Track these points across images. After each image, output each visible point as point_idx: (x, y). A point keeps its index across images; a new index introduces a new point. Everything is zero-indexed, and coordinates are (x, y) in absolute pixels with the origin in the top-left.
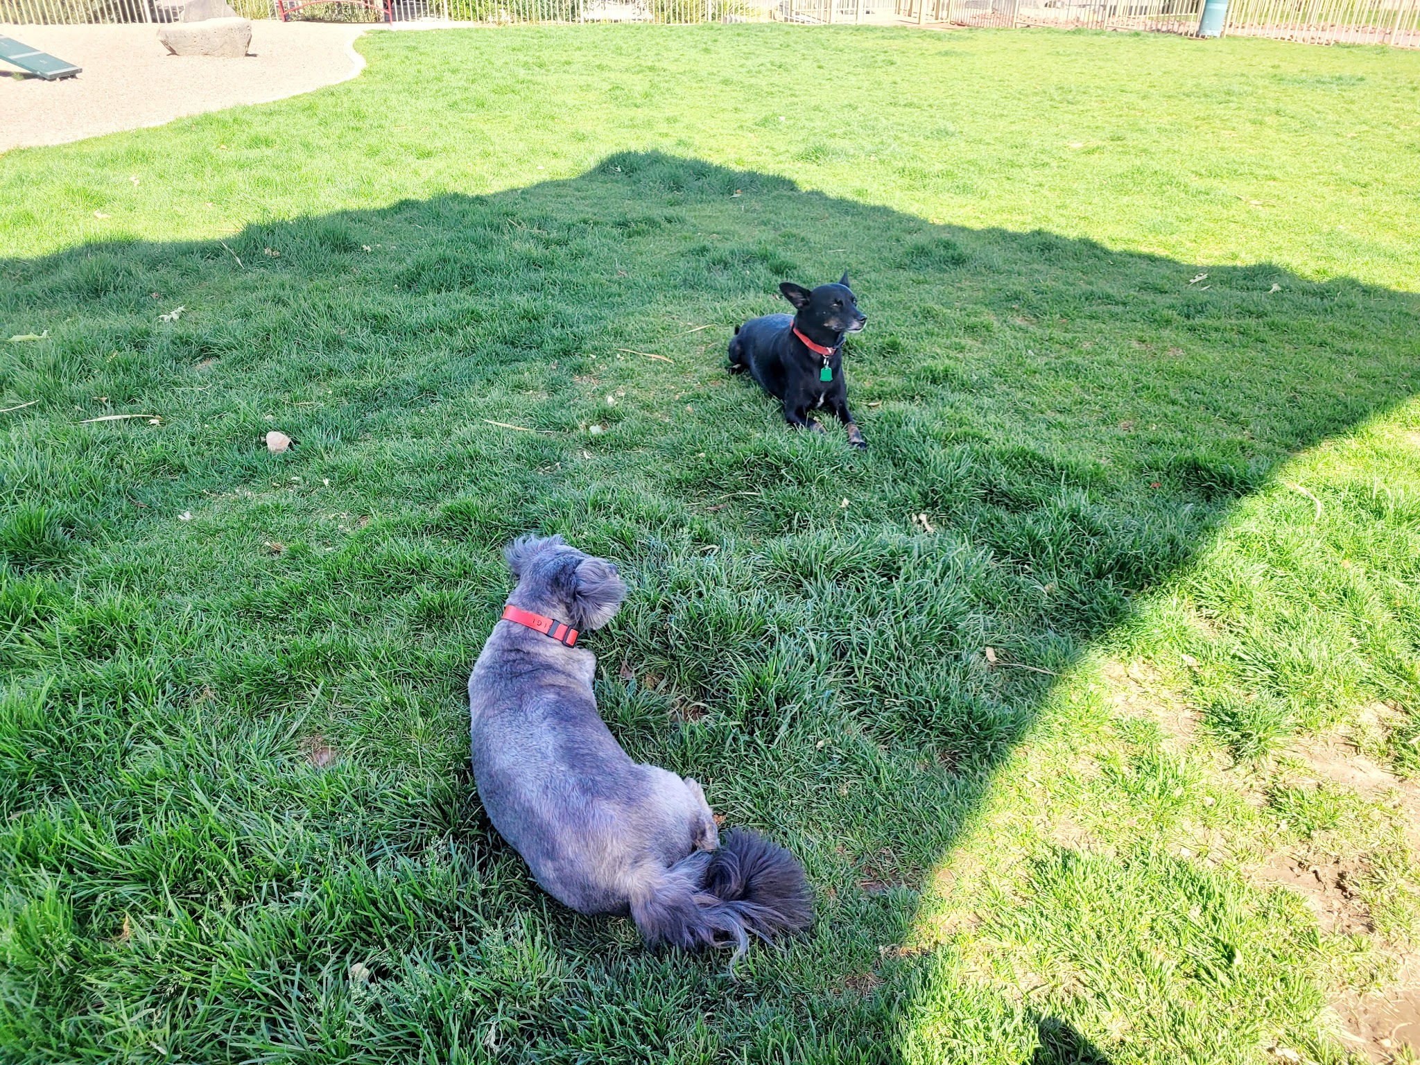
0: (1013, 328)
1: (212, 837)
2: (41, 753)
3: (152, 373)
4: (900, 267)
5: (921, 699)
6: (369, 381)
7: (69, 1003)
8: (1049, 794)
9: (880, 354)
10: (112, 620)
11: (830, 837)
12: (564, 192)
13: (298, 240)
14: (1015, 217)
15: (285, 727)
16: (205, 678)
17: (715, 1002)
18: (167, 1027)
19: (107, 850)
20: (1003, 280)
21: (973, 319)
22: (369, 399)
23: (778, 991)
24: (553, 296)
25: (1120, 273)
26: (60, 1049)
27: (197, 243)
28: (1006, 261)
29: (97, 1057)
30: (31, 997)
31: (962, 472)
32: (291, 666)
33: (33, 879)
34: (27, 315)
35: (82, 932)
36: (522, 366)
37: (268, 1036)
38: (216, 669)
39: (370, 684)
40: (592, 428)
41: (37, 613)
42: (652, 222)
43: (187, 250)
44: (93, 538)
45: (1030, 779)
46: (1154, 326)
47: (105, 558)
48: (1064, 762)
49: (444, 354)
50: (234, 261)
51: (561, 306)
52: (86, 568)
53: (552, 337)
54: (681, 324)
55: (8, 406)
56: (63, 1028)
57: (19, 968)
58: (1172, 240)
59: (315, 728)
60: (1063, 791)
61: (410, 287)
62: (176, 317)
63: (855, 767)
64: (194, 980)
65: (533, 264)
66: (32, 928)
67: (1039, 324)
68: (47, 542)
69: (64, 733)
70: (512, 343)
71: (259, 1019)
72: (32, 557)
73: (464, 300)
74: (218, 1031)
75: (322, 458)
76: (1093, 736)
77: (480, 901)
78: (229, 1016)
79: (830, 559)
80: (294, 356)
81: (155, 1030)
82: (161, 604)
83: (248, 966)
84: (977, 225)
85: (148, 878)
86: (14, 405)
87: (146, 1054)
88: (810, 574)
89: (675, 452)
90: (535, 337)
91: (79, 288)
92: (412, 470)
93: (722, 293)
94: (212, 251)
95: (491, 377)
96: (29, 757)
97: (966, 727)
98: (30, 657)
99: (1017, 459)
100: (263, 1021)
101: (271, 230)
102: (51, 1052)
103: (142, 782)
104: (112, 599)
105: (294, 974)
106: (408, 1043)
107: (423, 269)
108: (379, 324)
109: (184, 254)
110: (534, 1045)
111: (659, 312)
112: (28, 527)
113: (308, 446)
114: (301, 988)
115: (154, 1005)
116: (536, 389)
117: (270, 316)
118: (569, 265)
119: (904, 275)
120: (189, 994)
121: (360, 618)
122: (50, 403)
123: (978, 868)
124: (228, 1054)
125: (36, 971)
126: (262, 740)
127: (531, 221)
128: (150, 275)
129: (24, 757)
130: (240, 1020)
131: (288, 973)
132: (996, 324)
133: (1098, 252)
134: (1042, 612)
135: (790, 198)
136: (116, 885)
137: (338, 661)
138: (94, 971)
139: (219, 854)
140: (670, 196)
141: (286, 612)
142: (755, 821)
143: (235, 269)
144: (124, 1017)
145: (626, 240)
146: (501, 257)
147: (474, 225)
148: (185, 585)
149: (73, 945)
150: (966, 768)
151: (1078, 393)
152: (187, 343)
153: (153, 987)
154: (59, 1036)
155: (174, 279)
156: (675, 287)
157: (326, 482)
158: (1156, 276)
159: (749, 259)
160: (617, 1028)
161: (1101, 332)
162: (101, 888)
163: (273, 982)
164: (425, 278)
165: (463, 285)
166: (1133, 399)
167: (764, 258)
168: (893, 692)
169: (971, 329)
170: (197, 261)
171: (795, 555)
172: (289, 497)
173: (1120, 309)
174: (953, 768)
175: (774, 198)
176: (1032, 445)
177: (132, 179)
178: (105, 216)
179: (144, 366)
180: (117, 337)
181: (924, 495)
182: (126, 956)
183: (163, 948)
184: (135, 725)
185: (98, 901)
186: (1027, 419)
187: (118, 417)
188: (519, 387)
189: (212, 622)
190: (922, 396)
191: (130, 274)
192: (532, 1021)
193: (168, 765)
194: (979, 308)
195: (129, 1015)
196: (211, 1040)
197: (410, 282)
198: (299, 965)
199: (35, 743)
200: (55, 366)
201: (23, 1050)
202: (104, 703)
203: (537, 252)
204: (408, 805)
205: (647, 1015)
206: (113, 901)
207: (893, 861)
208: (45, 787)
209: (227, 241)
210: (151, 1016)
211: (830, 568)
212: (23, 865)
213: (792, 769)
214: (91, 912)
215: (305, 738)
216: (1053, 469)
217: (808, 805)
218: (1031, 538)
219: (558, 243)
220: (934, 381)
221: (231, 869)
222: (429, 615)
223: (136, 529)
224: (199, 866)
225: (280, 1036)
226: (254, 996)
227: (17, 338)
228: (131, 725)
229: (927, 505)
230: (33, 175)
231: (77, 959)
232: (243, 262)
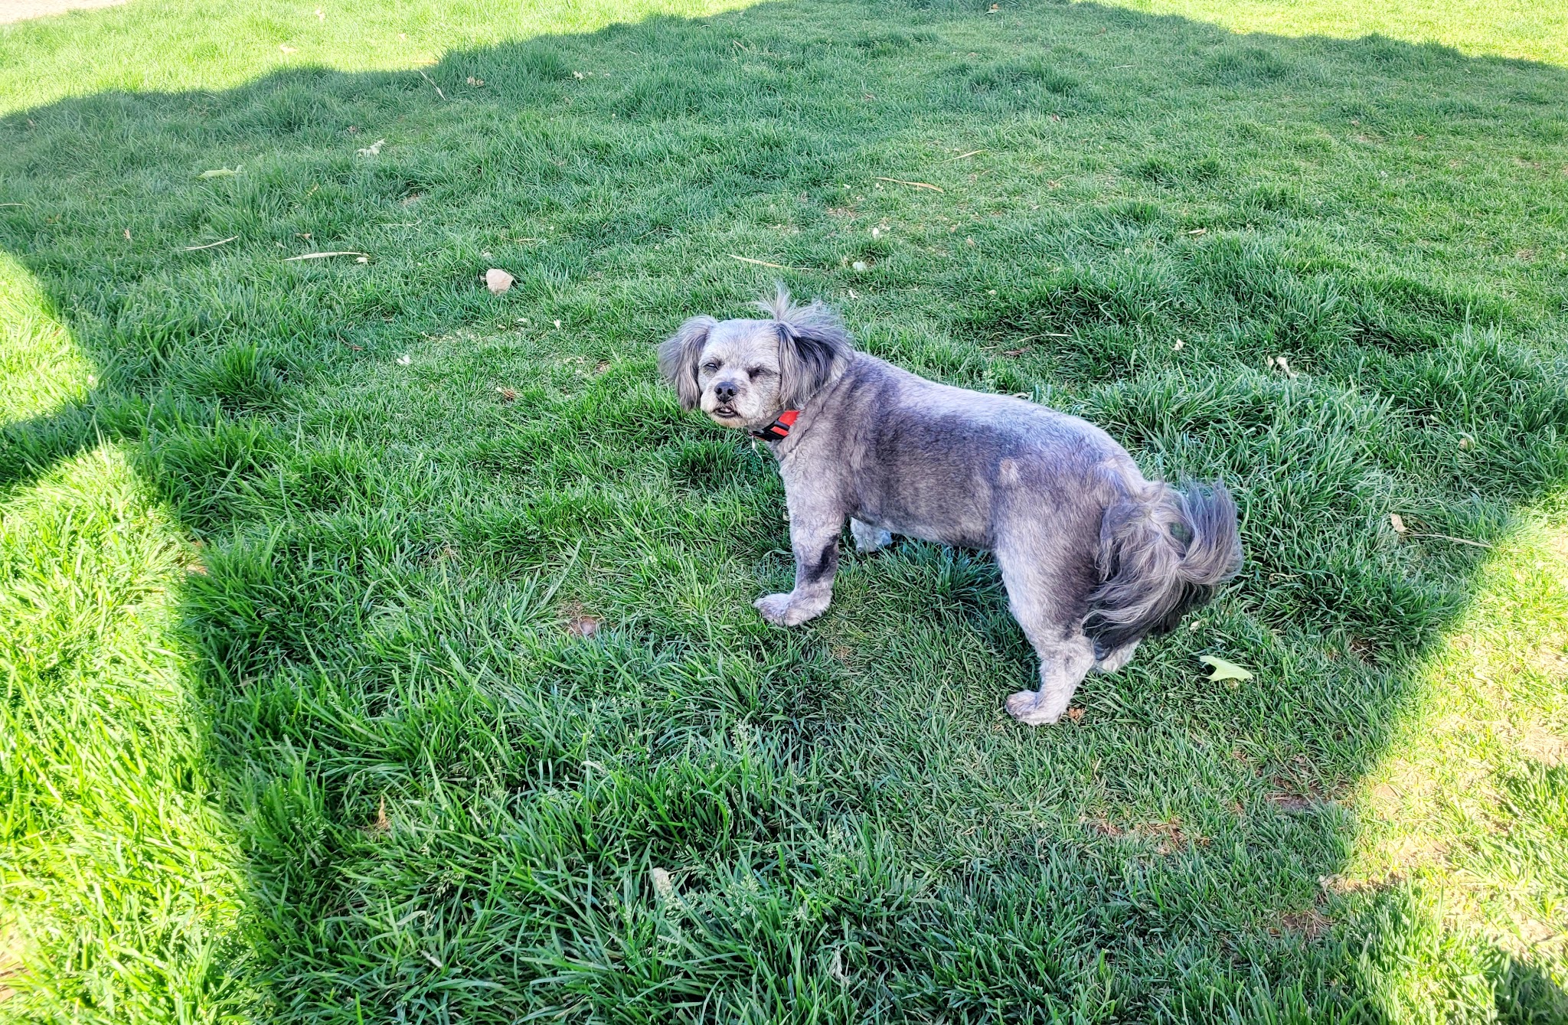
0: (1356, 147)
1: (476, 710)
2: (271, 612)
3: (357, 209)
4: (1201, 83)
5: (1321, 573)
6: (596, 215)
7: (323, 901)
8: (1507, 695)
9: (1195, 178)
10: (337, 469)
11: (1223, 739)
12: (791, 14)
13: (504, 67)
14: (1337, 25)
15: (540, 592)
16: (445, 534)
17: (1112, 937)
18: (441, 934)
19: (356, 722)
20: (1334, 94)
21: (1303, 138)
22: (595, 234)
23: (1193, 926)
24: (793, 122)
25: (1480, 84)
26: (319, 956)
27: (393, 73)
28: (1334, 72)
29: (362, 966)
30: (280, 892)
31: (1329, 305)
32: (541, 522)
33: (276, 753)
34: (217, 150)
35: (336, 818)
36: (765, 197)
37: (560, 950)
38: (457, 525)
39: (634, 544)
40: (855, 264)
41: (254, 458)
42: (898, 41)
43: (384, 80)
44: (308, 381)
45: (1478, 675)
46: (1539, 141)
47: (323, 401)
48: (1519, 655)
49: (676, 185)
50: (435, 92)
51: (804, 133)
52: (302, 413)
53: (799, 165)
54: (947, 151)
55: (205, 242)
56: (321, 929)
57: (264, 857)
58: (1544, 44)
59: (573, 594)
60: (1525, 691)
61: (629, 116)
62: (376, 151)
63: (1244, 654)
64: (469, 878)
65: (769, 88)
66: (278, 809)
67: (1388, 141)
68: (259, 385)
69: (295, 590)
70: (753, 173)
71: (548, 929)
72: (243, 401)
73: (692, 127)
74: (501, 942)
75: (550, 297)
76: (1553, 624)
77: (798, 799)
78: (514, 923)
79: (1176, 407)
80: (510, 189)
81: (427, 938)
82: (388, 453)
83: (533, 864)
84: (1292, 34)
85: (406, 756)
86: (212, 241)
87: (417, 966)
88: (1152, 424)
89: (958, 290)
90: (779, 166)
91: (271, 122)
92: (654, 311)
93: (992, 116)
94: (410, 81)
95: (733, 210)
96: (259, 615)
97: (1385, 610)
98: (249, 509)
99: (1395, 292)
100: (553, 931)
101: (473, 57)
102: (307, 959)
103: (387, 648)
104: (333, 446)
105: (585, 876)
106: (735, 968)
107: (644, 95)
108: (600, 153)
109: (381, 85)
110: (889, 977)
111: (917, 136)
112: (238, 368)
113: (535, 284)
114: (595, 893)
115: (424, 907)
116: (784, 222)
117: (478, 148)
118: (808, 88)
119: (1208, 92)
120: (463, 896)
121: (614, 472)
122: (250, 239)
123: (1428, 784)
124: (516, 971)
125: (285, 861)
126: (517, 605)
127: (760, 42)
128: (347, 107)
129: (254, 615)
130: (527, 929)
131: (577, 875)
132: (1334, 143)
133: (1450, 60)
134: (1459, 473)
135: (1057, 12)
136: (367, 763)
137: (596, 520)
138: (351, 864)
139: (486, 731)
140: (915, 14)
141: (530, 463)
142: (1122, 716)
143: (437, 100)
144: (391, 920)
145: (870, 61)
146: (730, 81)
147: (696, 49)
148: (412, 432)
149: (325, 832)
150: (1388, 660)
151: (1455, 219)
152: (391, 176)
153: (420, 886)
154: (316, 940)
155: (372, 113)
156: (934, 110)
157: (557, 323)
158: (1529, 83)
159: (1019, 76)
160: (998, 963)
161: (1470, 148)
162: (353, 766)
163: (561, 885)
164: (646, 106)
165: (689, 113)
166: (1528, 224)
167: (1039, 75)
168: (1279, 565)
169: (1303, 149)
170: (394, 92)
171: (1131, 400)
172: (517, 340)
173: (1491, 123)
174: (1371, 660)
175: (1039, 12)
176: (1412, 277)
177: (317, 12)
178: (292, 50)
179: (347, 201)
180: (317, 172)
181: (1281, 335)
182: (388, 847)
183: (431, 839)
184: (373, 584)
185: (350, 781)
186: (1393, 249)
187: (322, 255)
188: (765, 220)
189: (446, 473)
190: (1256, 224)
191: (324, 106)
192: (880, 948)
193: (414, 628)
194: (1308, 124)
195: (397, 919)
196: (492, 953)
197: (630, 110)
198: (591, 866)
199: (264, 601)
200: (253, 201)
201: (275, 955)
202: (336, 559)
203: (771, 75)
204: (696, 683)
205: (1032, 948)
206: (366, 783)
207: (1310, 770)
208: (278, 650)
209: (426, 70)
210: (421, 919)
211: (1178, 417)
212: (265, 737)
213: (1163, 655)
214: (342, 794)
215: (564, 605)
216: (1443, 304)
217: (1189, 699)
218: (1434, 383)
219: (794, 65)
220: (1269, 206)
221: (500, 751)
222: (693, 469)
223: (353, 373)
224: (464, 744)
225: (575, 952)
226: (543, 900)
227: (209, 173)
228: (367, 585)
229: (1285, 346)
230: (214, 9)
231: (331, 849)
232: (444, 93)
